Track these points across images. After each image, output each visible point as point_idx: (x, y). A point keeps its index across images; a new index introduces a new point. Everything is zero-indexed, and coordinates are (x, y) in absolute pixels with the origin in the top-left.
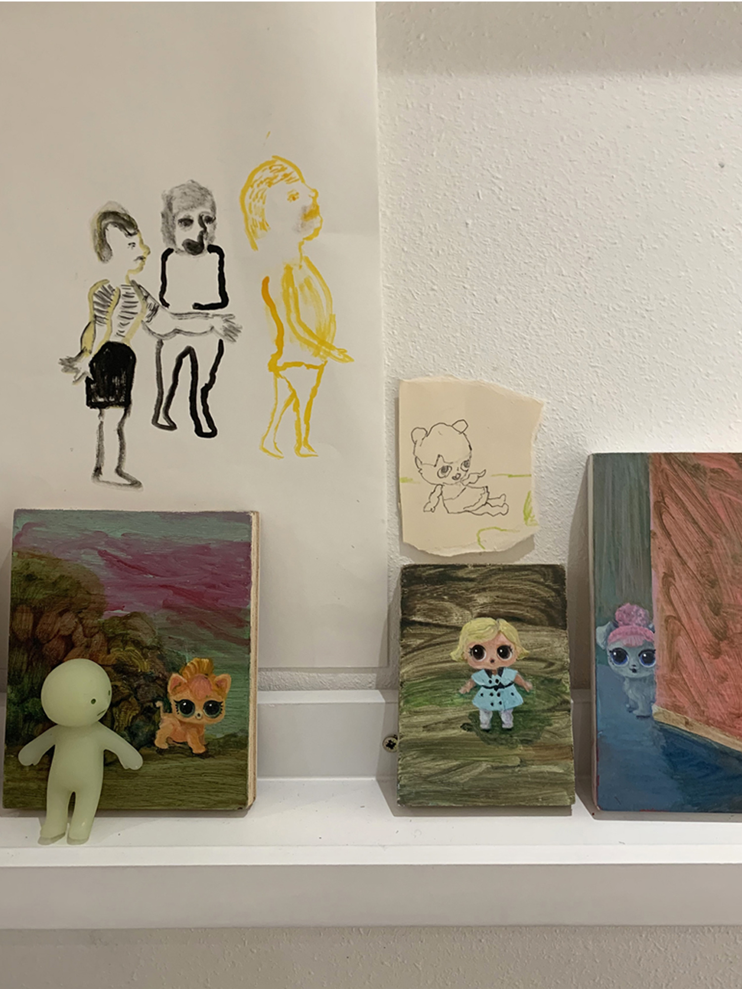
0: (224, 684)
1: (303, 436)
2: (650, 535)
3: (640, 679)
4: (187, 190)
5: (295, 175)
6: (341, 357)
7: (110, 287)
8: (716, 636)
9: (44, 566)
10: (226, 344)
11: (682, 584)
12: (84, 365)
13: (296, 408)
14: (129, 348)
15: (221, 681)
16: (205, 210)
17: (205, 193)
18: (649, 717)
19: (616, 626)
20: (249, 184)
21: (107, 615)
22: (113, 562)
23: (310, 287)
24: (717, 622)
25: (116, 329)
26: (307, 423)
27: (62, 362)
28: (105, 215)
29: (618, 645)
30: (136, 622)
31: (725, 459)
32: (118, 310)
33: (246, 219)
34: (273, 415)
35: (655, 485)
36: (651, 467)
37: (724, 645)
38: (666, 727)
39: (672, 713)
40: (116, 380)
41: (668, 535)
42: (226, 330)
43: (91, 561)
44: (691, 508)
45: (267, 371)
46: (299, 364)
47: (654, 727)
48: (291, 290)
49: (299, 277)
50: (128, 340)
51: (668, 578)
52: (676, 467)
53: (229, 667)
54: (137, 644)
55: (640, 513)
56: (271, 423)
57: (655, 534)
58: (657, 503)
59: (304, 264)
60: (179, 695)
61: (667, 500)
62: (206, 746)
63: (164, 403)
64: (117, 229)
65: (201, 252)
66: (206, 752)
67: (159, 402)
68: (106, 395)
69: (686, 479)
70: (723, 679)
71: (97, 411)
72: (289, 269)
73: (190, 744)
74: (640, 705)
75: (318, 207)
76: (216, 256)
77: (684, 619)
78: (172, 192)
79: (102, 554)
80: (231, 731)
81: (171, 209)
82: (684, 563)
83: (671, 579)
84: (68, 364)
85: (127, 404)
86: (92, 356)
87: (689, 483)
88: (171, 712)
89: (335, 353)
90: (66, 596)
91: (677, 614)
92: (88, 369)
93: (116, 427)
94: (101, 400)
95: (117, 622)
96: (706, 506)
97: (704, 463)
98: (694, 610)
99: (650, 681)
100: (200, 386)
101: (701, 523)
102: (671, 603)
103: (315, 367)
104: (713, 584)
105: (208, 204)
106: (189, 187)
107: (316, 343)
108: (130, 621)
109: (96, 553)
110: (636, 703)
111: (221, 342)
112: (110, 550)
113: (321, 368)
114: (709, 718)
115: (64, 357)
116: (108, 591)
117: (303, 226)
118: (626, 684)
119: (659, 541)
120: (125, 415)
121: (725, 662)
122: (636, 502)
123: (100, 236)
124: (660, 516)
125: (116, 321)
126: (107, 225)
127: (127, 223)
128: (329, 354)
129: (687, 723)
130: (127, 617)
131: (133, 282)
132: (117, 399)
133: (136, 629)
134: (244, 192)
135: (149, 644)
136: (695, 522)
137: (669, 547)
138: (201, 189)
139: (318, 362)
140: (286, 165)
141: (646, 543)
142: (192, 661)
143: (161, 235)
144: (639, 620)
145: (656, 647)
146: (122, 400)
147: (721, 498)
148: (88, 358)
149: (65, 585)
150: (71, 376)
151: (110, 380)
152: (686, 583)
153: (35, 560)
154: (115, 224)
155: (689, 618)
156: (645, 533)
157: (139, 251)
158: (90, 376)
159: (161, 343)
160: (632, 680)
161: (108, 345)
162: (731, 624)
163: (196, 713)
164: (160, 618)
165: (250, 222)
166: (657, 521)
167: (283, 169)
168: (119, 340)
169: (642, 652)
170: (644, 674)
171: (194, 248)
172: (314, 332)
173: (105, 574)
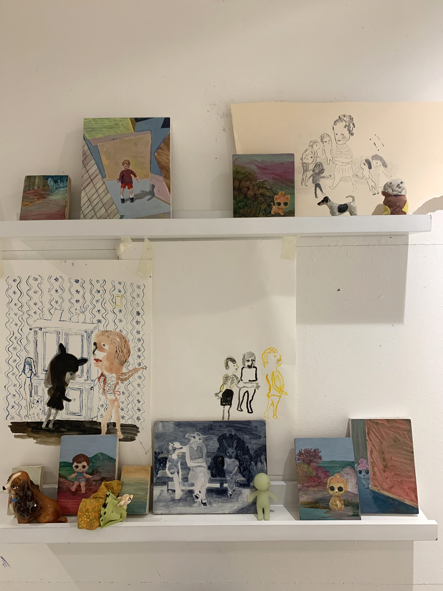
0: (288, 198)
1: (275, 413)
2: (366, 440)
3: (365, 478)
4: (249, 354)
5: (276, 351)
6: (286, 394)
7: (228, 376)
8: (384, 467)
9: (241, 169)
10: (256, 390)
11: (375, 453)
12: (220, 395)
13: (273, 406)
14: (232, 391)
15: (287, 197)
16: (253, 358)
17: (253, 354)
18: (368, 488)
19: (359, 464)
20: (264, 353)
21: (258, 181)
22: (259, 167)
23: (278, 377)
24: (384, 463)
25: (229, 386)
26: (276, 410)
27: (215, 394)
28: (228, 359)
29: (360, 469)
30: (265, 183)
31: (384, 421)
32: (230, 381)
33: (263, 361)
34: (267, 408)
35: (367, 428)
36: (366, 423)
37: (386, 469)
38: (373, 491)
39: (374, 487)
40: (228, 399)
41: (371, 440)
42: (256, 386)
43: (253, 167)
44: (376, 434)
45: (266, 396)
46: (275, 395)
47: (370, 491)
48: (273, 378)
49: (275, 375)
50: (232, 389)
51: (371, 452)
52: (372, 423)
53: (290, 194)
54: (266, 188)
55: (364, 435)
56: (267, 410)
57: (368, 440)
58: (368, 432)
59: (277, 371)
60: (277, 201)
61: (370, 431)
62: (284, 213)
63: (240, 404)
64: (231, 362)
65: (251, 368)
66: (284, 215)
67: (239, 404)
68: (225, 402)
69: (375, 426)
70: (387, 478)
71: (223, 406)
72: (273, 373)
73: (280, 213)
74: (366, 485)
75: (281, 359)
76: (255, 369)
77: (376, 462)
78: (245, 354)
79: (256, 165)
80: (291, 210)
81: (244, 358)
82: (375, 448)
83: (372, 452)
84: (217, 394)
85: (231, 405)
86: (223, 392)
87: (376, 427)
88: (275, 205)
89: (284, 393)
90: (247, 177)
91: (374, 461)
92: (221, 396)
93: (228, 411)
94: (224, 404)
95: (261, 183)
96: (380, 432)
97: (379, 422)
98: (378, 460)
99: (368, 479)
100: (249, 400)
101: (379, 437)
102: (372, 458)
103: (279, 396)
104: (383, 453)
105: (254, 357)
106: (249, 353)
107: (279, 390)
108: (264, 183)
109: (254, 165)
110: (365, 485)
111: (255, 389)
112: (258, 164)
113: (280, 397)
114: (384, 488)
115: (216, 393)
116: (258, 175)
117: (277, 363)
118: (362, 479)
119: (369, 442)
120: (230, 407)
121: (387, 474)
122: (362, 432)
123: (227, 364)
124: (369, 435)
125: (229, 384)
126: (228, 361)
127: (233, 361)
128: (283, 393)
129: (378, 490)
130: (263, 182)
131: (234, 374)
132: (228, 403)
133: (265, 184)
134: (263, 354)
135: (269, 188)
136: (377, 437)
137: (371, 444)
138: (252, 353)
139: (279, 395)
140: (274, 349)
141: (366, 442)
142: (280, 192)
143: (242, 364)
144: (365, 463)
145: (369, 470)
146: (230, 403)
147: (384, 431)
148: (221, 393)
149: (247, 174)
150: (217, 397)
151: (227, 398)
152: (376, 453)
153: (239, 168)
154: (230, 361)
155: (377, 462)
156: (365, 440)
157: (236, 367)
158: (222, 398)
159: (240, 390)
160: (364, 478)
161: (227, 390)
162: (388, 464)
163: (281, 205)
164: (271, 181)
165: (264, 361)
166: (368, 437)
167: (273, 350)
168: (230, 389)
169: (366, 471)
170: (367, 477)
171: (250, 367)
172: (279, 388)
173: (257, 171)
